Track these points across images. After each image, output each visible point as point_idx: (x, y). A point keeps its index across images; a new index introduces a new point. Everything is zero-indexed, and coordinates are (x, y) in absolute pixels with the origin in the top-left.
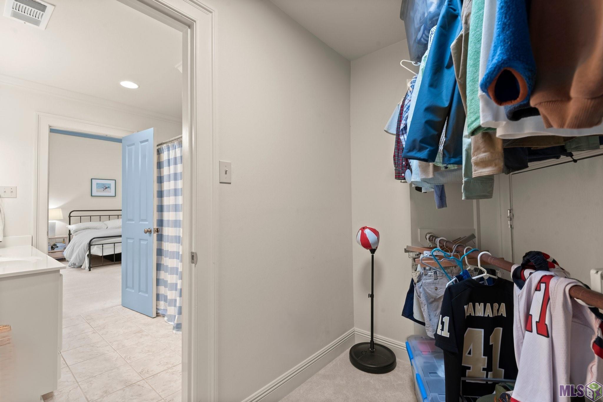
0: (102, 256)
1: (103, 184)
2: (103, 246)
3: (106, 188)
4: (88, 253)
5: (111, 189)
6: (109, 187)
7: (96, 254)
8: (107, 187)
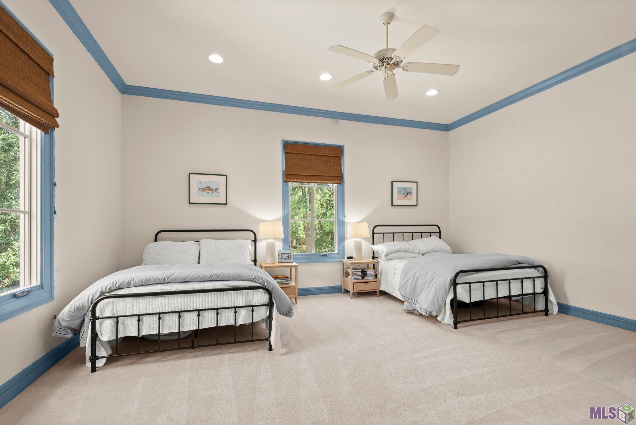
0: (469, 303)
1: (404, 189)
2: (470, 287)
3: (408, 194)
4: (451, 296)
5: (412, 195)
6: (410, 193)
7: (461, 300)
8: (408, 192)
